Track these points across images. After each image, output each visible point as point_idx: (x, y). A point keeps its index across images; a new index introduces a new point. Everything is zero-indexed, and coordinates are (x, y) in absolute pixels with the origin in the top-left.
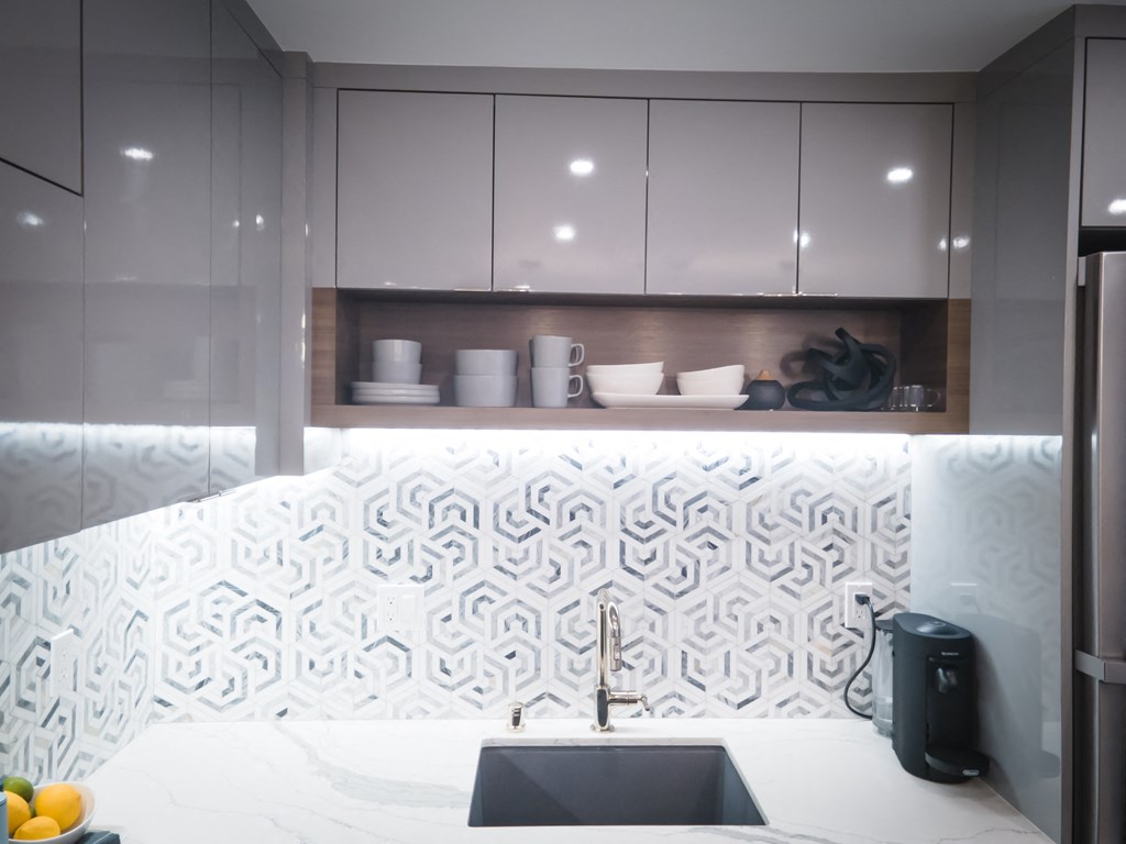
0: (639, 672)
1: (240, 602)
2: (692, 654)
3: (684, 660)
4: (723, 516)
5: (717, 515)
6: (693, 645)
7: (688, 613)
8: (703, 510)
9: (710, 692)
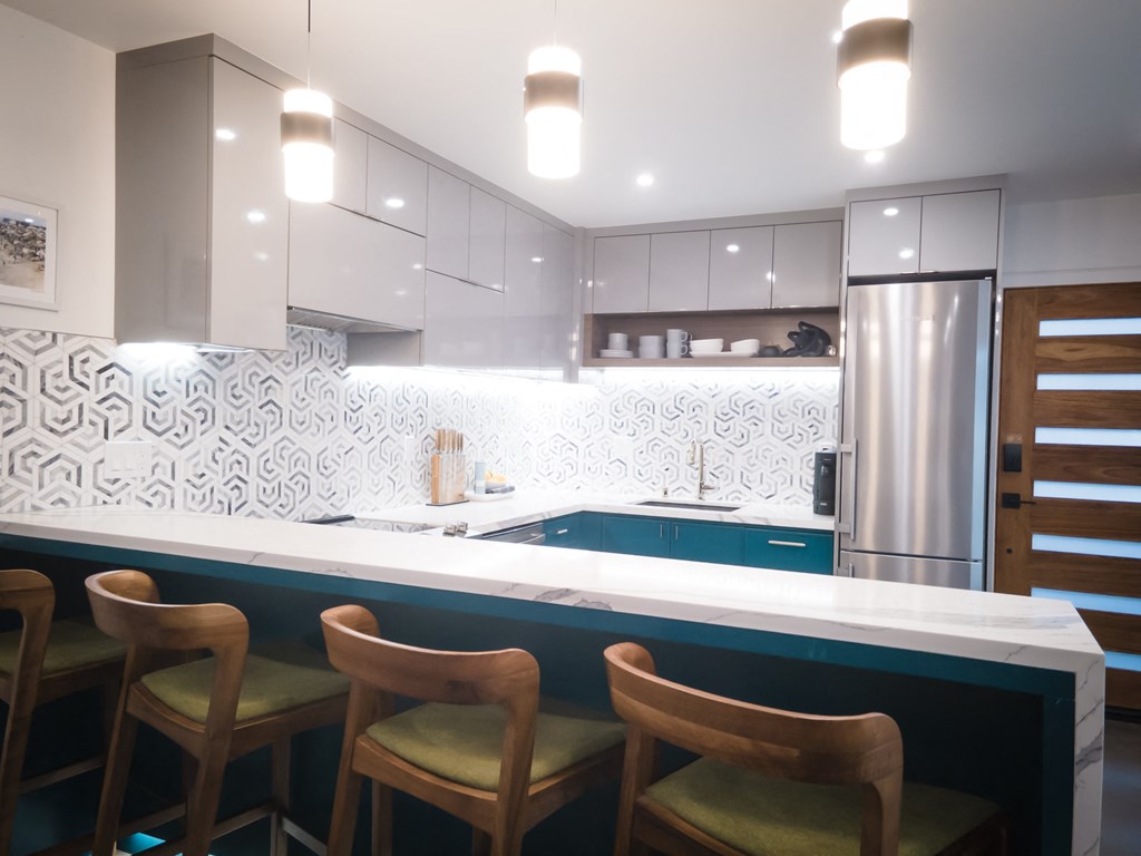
0: (721, 480)
1: (564, 442)
2: (745, 473)
3: (742, 476)
4: (761, 411)
5: (758, 410)
6: (746, 469)
7: (744, 454)
8: (752, 408)
9: (753, 490)
